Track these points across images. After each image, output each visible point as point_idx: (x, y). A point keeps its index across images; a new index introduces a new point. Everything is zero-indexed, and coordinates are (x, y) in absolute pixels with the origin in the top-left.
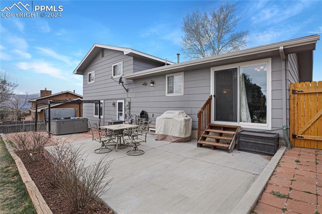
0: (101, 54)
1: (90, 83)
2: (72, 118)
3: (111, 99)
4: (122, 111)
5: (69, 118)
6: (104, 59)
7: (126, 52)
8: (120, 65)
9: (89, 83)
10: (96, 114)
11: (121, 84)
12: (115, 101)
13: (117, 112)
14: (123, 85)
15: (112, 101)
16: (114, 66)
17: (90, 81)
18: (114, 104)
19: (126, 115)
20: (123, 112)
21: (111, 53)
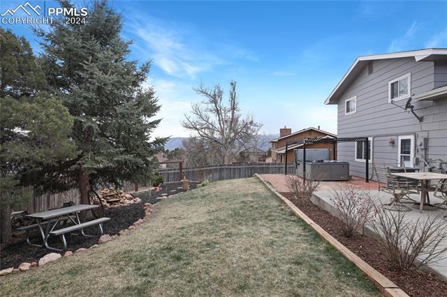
0: (367, 69)
1: (349, 114)
2: (325, 161)
3: (387, 136)
4: (409, 153)
5: (322, 161)
6: (372, 76)
7: (419, 55)
8: (405, 79)
9: (346, 114)
10: (359, 156)
11: (409, 109)
12: (394, 138)
13: (399, 155)
14: (412, 111)
15: (389, 138)
16: (392, 84)
17: (348, 111)
18: (393, 142)
19: (417, 159)
20: (412, 155)
21: (384, 65)
